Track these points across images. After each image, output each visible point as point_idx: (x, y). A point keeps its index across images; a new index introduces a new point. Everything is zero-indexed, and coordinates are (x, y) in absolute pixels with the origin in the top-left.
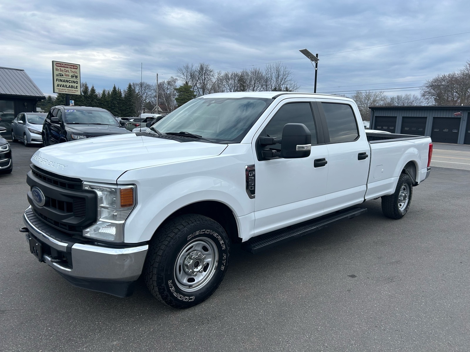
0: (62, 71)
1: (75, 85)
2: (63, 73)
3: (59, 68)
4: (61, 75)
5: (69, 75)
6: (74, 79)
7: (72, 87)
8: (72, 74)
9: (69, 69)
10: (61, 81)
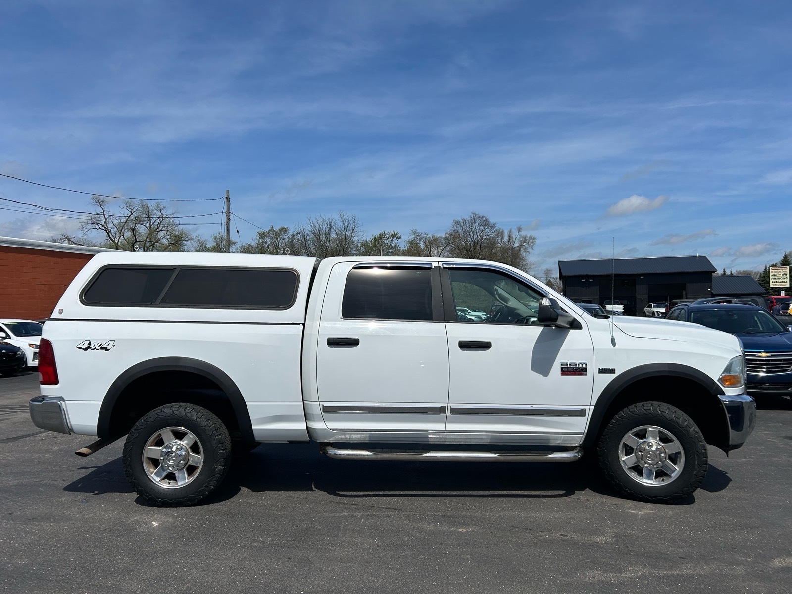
0: (776, 272)
1: (785, 280)
2: (777, 274)
3: (773, 271)
4: (775, 275)
5: (780, 274)
6: (785, 277)
7: (783, 282)
8: (783, 273)
9: (781, 270)
10: (775, 279)
